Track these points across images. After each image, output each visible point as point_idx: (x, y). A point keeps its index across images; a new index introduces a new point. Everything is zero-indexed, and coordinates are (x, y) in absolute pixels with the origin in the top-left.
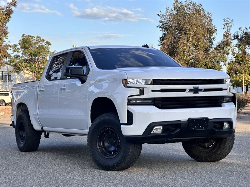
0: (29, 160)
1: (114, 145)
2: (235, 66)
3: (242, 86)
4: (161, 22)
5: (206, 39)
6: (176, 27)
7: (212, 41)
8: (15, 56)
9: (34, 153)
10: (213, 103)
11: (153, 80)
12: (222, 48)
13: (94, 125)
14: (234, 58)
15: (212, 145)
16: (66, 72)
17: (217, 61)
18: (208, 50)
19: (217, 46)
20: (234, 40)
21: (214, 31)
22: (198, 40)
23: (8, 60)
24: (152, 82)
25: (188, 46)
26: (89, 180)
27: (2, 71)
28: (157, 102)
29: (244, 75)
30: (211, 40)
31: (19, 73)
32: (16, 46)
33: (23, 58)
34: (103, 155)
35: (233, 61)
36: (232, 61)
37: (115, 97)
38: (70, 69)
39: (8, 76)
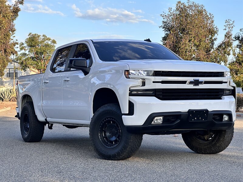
0: (33, 150)
1: (115, 135)
2: (236, 66)
3: (242, 86)
4: (164, 22)
5: (207, 40)
6: (178, 27)
7: (213, 42)
8: (22, 54)
10: (213, 95)
11: (155, 71)
12: (223, 49)
13: (96, 115)
14: (235, 58)
15: (212, 137)
16: (70, 64)
17: (218, 61)
18: (210, 51)
19: (218, 46)
20: (235, 40)
21: (215, 31)
22: (199, 40)
23: (15, 58)
24: (153, 74)
25: (190, 46)
26: (91, 168)
27: (10, 69)
28: (158, 93)
31: (26, 70)
32: (23, 44)
33: (30, 56)
34: (104, 145)
35: (234, 62)
36: (233, 61)
37: (117, 89)
38: (73, 61)
39: (15, 73)
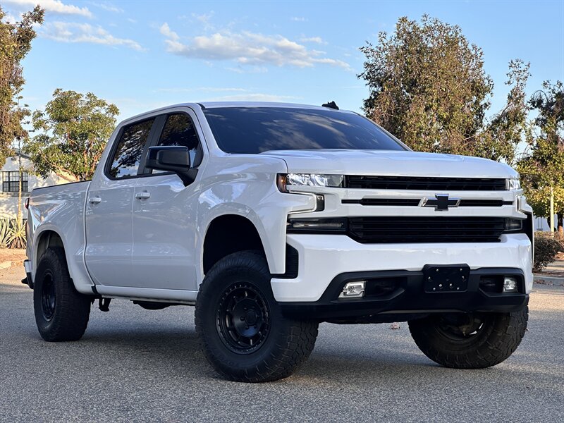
0: (62, 359)
1: (255, 324)
2: (534, 167)
3: (549, 214)
4: (368, 65)
5: (468, 106)
6: (402, 77)
7: (482, 111)
8: (38, 138)
9: (75, 343)
10: (480, 233)
11: (346, 176)
12: (504, 127)
13: (210, 278)
14: (532, 149)
15: (477, 330)
16: (150, 159)
17: (493, 156)
18: (474, 132)
19: (492, 122)
20: (531, 108)
21: (486, 87)
22: (450, 108)
23: (21, 146)
24: (343, 182)
25: (428, 120)
26: (197, 400)
27: (9, 172)
28: (354, 227)
29: (554, 190)
30: (481, 109)
31: (47, 176)
32: (42, 115)
33: (57, 143)
34: (229, 347)
35: (529, 158)
36: (526, 156)
37: (260, 216)
38: (159, 152)
39: (22, 182)
